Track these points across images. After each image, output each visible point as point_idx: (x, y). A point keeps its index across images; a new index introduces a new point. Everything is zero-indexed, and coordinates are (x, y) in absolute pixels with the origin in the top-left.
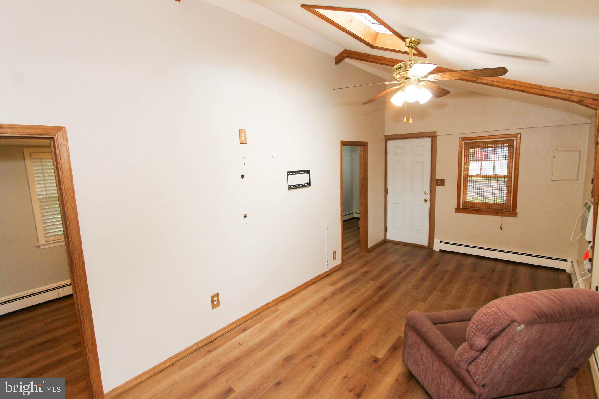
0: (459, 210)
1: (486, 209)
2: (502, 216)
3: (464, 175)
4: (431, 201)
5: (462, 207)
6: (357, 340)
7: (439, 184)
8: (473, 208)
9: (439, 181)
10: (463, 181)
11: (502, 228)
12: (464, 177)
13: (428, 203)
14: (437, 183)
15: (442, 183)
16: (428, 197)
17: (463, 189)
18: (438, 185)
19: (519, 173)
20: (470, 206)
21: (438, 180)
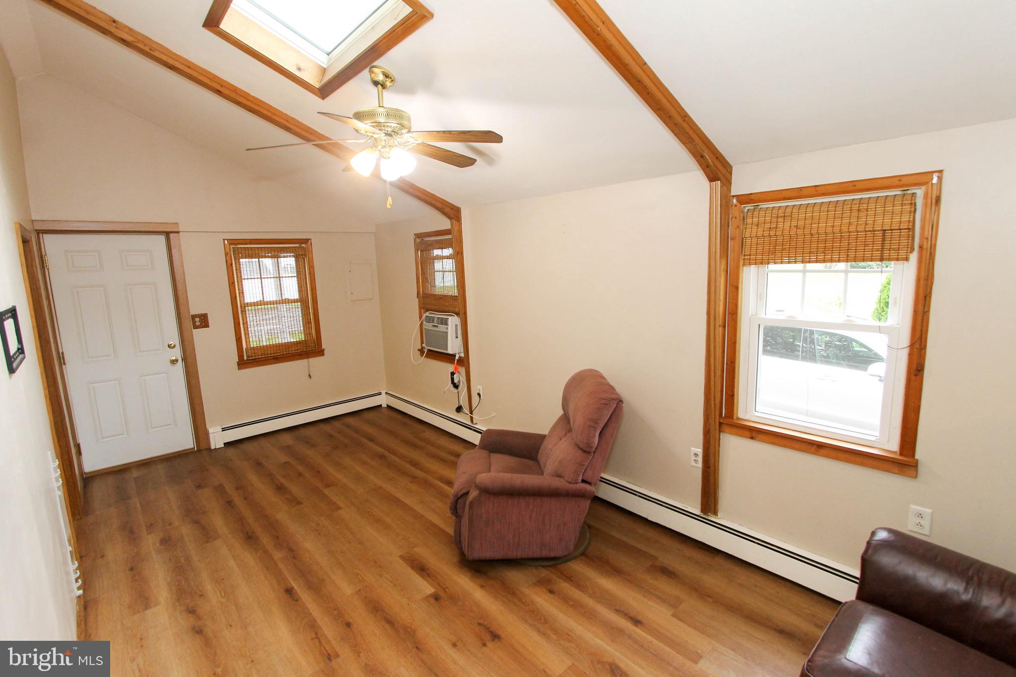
0: (243, 363)
1: (285, 353)
2: (308, 358)
3: (241, 304)
4: (184, 359)
5: (245, 358)
6: (376, 608)
7: (198, 324)
8: (266, 356)
9: (197, 319)
10: (242, 314)
11: (311, 375)
12: (241, 306)
13: (180, 365)
14: (194, 322)
15: (203, 321)
16: (177, 353)
17: (244, 327)
18: (196, 327)
19: (317, 293)
20: (260, 353)
21: (194, 317)
